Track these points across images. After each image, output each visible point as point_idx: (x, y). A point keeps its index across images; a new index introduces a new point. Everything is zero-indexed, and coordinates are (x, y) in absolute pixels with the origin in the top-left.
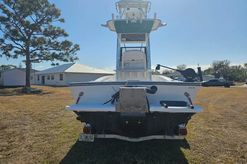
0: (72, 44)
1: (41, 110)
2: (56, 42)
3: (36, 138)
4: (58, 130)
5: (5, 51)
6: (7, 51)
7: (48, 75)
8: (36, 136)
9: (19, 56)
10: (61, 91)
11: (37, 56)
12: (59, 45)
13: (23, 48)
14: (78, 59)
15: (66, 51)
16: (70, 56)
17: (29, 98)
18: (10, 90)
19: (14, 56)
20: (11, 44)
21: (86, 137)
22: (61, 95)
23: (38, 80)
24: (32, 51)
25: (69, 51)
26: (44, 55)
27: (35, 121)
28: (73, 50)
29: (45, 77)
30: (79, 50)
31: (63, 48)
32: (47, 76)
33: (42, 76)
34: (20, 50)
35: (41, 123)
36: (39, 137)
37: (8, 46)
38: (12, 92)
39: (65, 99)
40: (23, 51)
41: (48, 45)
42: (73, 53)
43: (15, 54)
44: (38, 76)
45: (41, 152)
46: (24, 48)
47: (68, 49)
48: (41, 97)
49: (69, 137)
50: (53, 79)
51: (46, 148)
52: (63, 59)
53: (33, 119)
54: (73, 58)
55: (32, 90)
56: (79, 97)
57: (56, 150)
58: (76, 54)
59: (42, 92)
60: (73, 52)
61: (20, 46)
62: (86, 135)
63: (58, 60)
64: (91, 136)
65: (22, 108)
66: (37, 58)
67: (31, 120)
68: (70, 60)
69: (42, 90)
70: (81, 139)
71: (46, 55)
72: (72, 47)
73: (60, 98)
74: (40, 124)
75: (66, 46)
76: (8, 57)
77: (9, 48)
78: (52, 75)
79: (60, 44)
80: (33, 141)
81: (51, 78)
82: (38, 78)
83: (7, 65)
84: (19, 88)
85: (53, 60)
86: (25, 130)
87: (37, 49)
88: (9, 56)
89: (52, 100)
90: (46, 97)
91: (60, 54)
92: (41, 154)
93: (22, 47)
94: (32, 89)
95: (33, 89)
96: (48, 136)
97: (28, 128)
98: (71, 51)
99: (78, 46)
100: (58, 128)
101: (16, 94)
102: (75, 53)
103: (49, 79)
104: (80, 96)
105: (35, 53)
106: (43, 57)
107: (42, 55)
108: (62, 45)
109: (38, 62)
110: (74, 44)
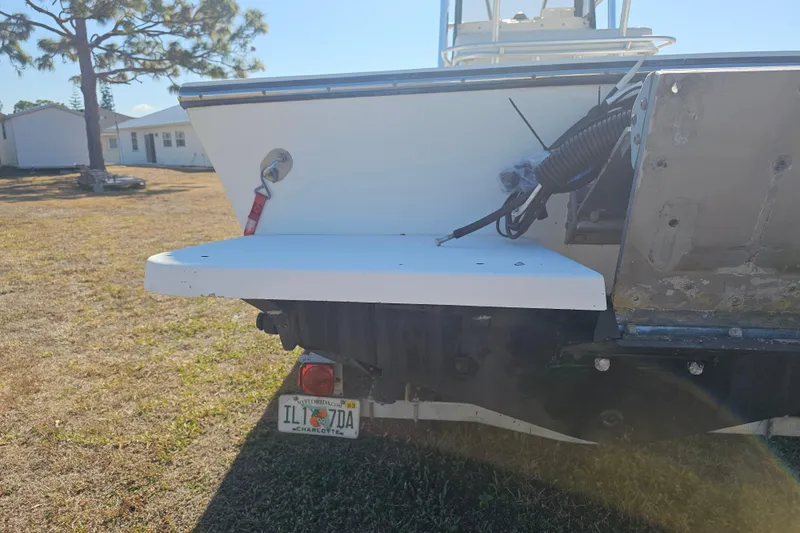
0: (237, 8)
1: (133, 253)
2: (180, 6)
3: (87, 385)
4: (185, 347)
5: (7, 42)
6: (12, 43)
7: (166, 131)
8: (89, 375)
9: (57, 59)
10: (210, 185)
11: (119, 57)
12: (192, 16)
13: (63, 27)
14: (263, 69)
15: (215, 37)
16: (232, 55)
17: (97, 208)
18: (39, 183)
19: (39, 59)
20: (22, 15)
21: (318, 413)
22: (208, 197)
23: (135, 148)
24: (100, 39)
25: (228, 37)
26: (139, 52)
27: (101, 299)
28: (240, 31)
29: (155, 139)
30: (264, 31)
31: (207, 28)
32: (160, 135)
33: (146, 136)
34: (56, 38)
35: (121, 312)
36: (101, 382)
37: (13, 21)
38: (45, 187)
39: (225, 214)
40: (68, 40)
41: (152, 14)
42: (243, 46)
43: (41, 53)
44: (134, 134)
45: (96, 474)
46: (67, 25)
47: (223, 31)
48: (141, 205)
49: (233, 384)
50: (181, 143)
51: (124, 447)
52: (210, 67)
53: (90, 292)
54: (245, 66)
55: (111, 182)
56: (264, 186)
57: (169, 463)
58: (253, 49)
59: (143, 187)
60: (242, 41)
61: (53, 19)
62: (317, 402)
63: (190, 72)
64: (344, 408)
65: (60, 245)
66: (120, 65)
67: (83, 294)
68: (235, 73)
69: (144, 182)
70: (287, 422)
71: (149, 55)
72: (238, 21)
73: (205, 208)
74: (115, 313)
75: (217, 19)
76: (18, 64)
77: (16, 29)
78: (180, 129)
79: (195, 10)
80: (70, 404)
81: (174, 143)
82: (134, 141)
83: (34, 102)
84: (68, 176)
85: (175, 74)
86: (49, 341)
87: (115, 32)
88: (22, 59)
89: (177, 215)
90: (156, 205)
91: (195, 48)
92: (90, 487)
93: (59, 21)
94: (109, 178)
95: (114, 177)
96: (139, 374)
97: (65, 332)
98: (233, 38)
99: (261, 16)
100: (188, 335)
101: (55, 196)
102: (249, 46)
103: (168, 143)
104: (270, 184)
105: (112, 46)
106: (137, 59)
107: (133, 53)
108: (201, 16)
109: (125, 83)
110: (243, 9)
